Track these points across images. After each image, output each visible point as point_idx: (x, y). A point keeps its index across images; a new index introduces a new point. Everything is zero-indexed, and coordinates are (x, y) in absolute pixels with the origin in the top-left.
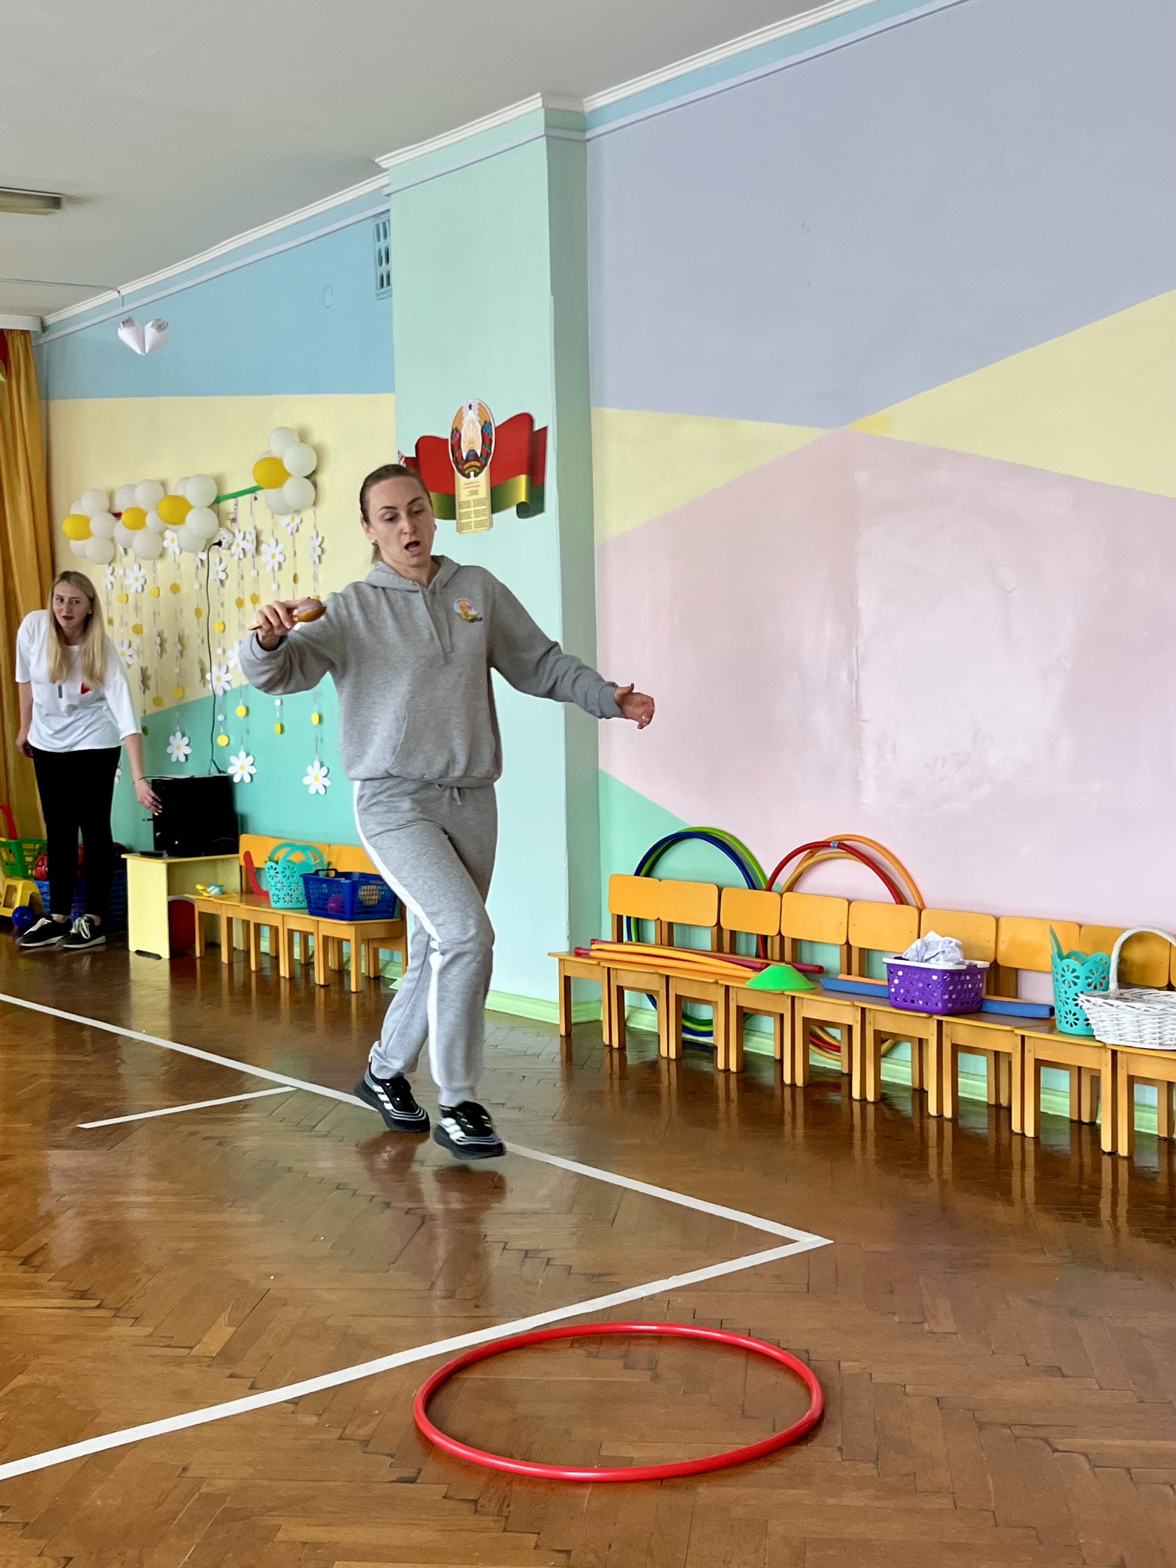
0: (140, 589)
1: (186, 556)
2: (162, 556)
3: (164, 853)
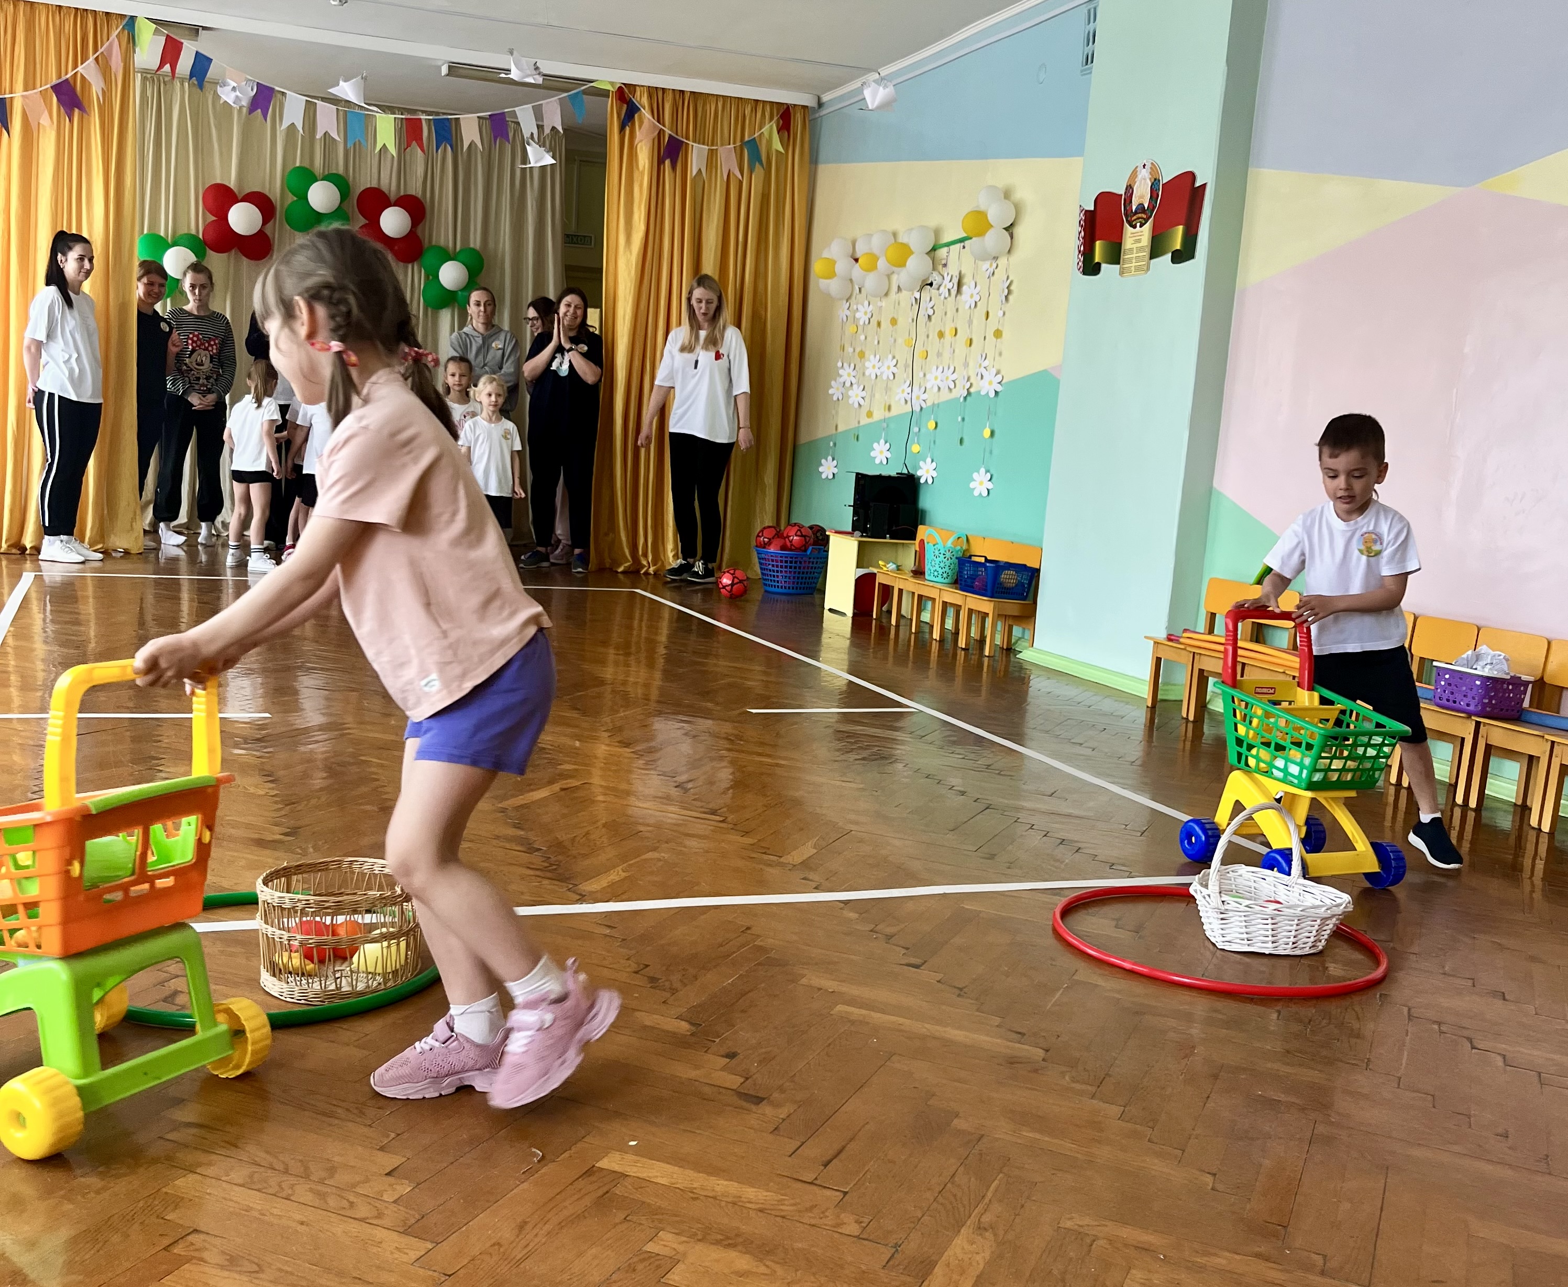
0: (867, 322)
1: (905, 293)
2: (886, 294)
3: (857, 533)
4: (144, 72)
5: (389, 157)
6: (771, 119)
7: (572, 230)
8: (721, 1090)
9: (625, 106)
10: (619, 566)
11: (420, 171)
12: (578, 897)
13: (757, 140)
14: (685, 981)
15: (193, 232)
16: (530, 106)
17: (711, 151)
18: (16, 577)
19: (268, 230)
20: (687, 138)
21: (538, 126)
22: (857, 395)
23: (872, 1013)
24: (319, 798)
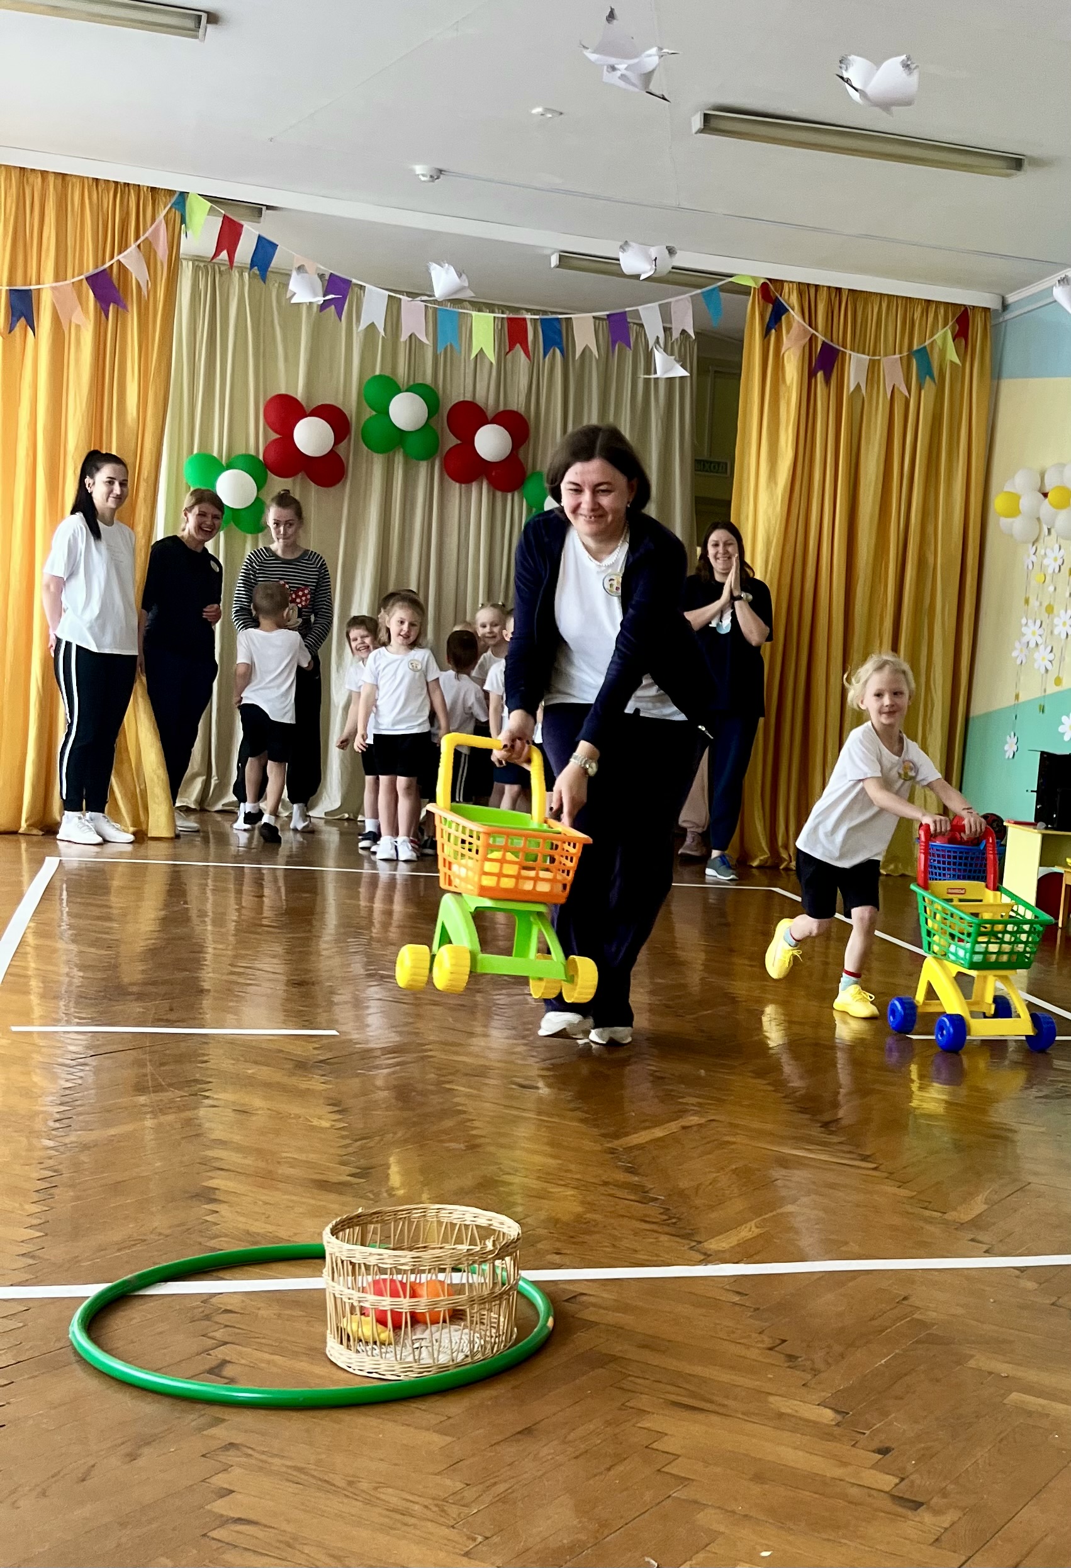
0: (1057, 570)
3: (1041, 825)
4: (196, 260)
5: (487, 365)
6: (945, 324)
7: (705, 456)
8: (873, 1492)
9: (771, 306)
10: (753, 859)
11: (523, 382)
12: (702, 1257)
13: (928, 349)
14: (830, 1360)
15: (252, 452)
16: (657, 304)
17: (872, 362)
18: (37, 863)
19: (341, 450)
20: (844, 346)
21: (665, 329)
22: (1044, 659)
23: (1054, 1404)
24: (395, 1133)
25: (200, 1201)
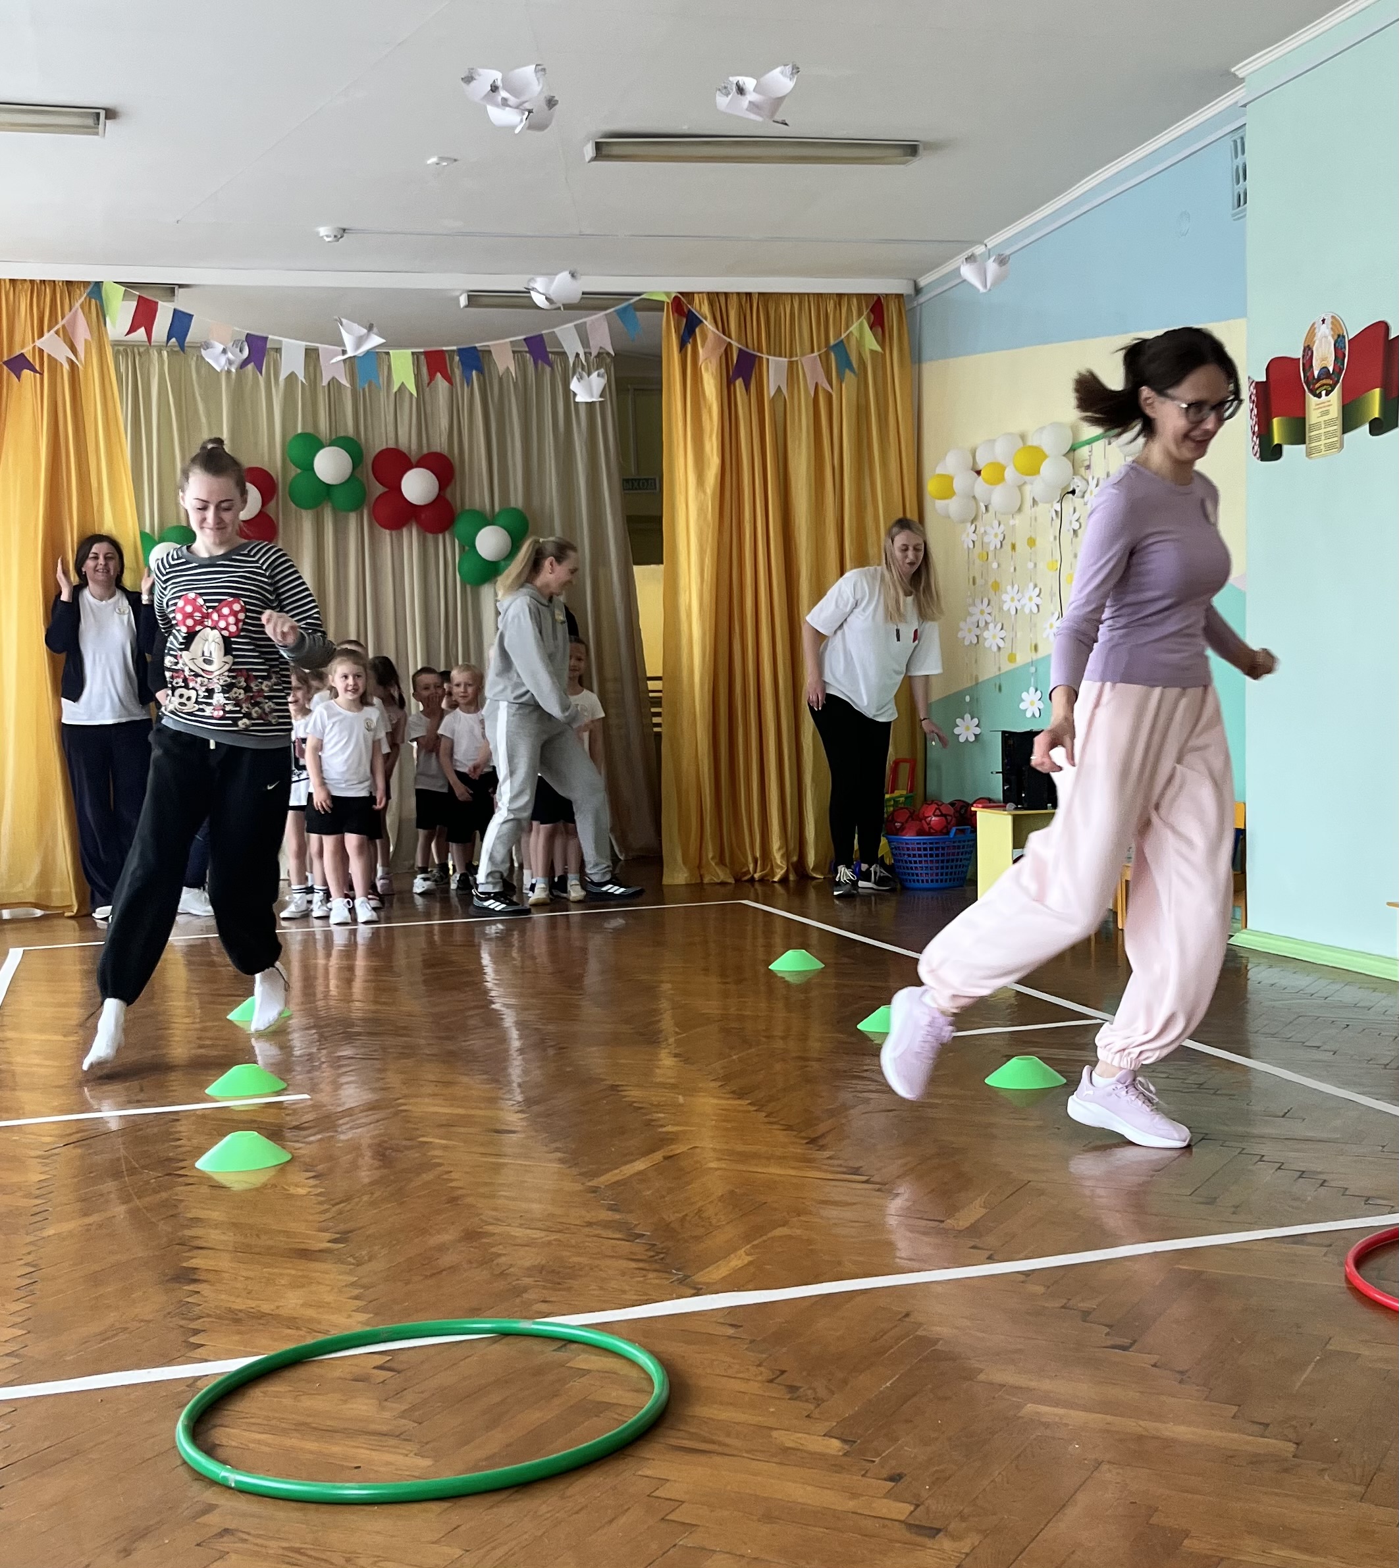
0: (999, 546)
1: (1042, 507)
2: (1020, 510)
3: (1010, 806)
6: (860, 314)
7: (632, 473)
9: (684, 320)
11: (444, 423)
12: (694, 1291)
13: (845, 342)
14: (833, 1388)
16: (572, 325)
17: (791, 363)
20: (760, 350)
21: (584, 346)
22: (994, 636)
23: (1070, 1413)
24: (371, 1193)
25: (180, 1282)
